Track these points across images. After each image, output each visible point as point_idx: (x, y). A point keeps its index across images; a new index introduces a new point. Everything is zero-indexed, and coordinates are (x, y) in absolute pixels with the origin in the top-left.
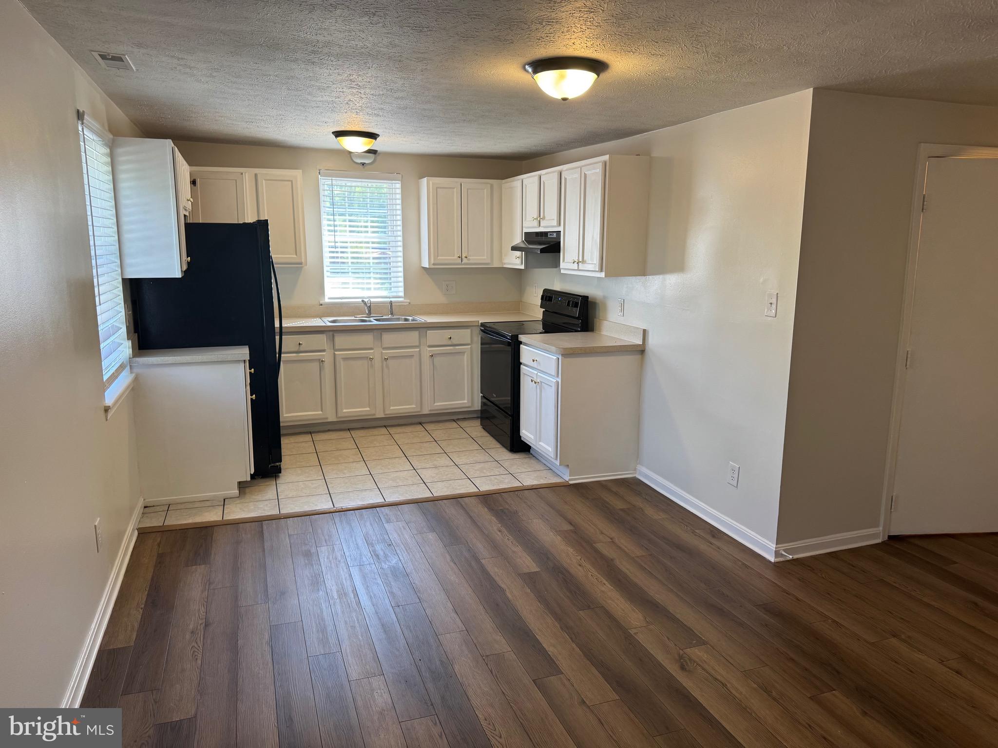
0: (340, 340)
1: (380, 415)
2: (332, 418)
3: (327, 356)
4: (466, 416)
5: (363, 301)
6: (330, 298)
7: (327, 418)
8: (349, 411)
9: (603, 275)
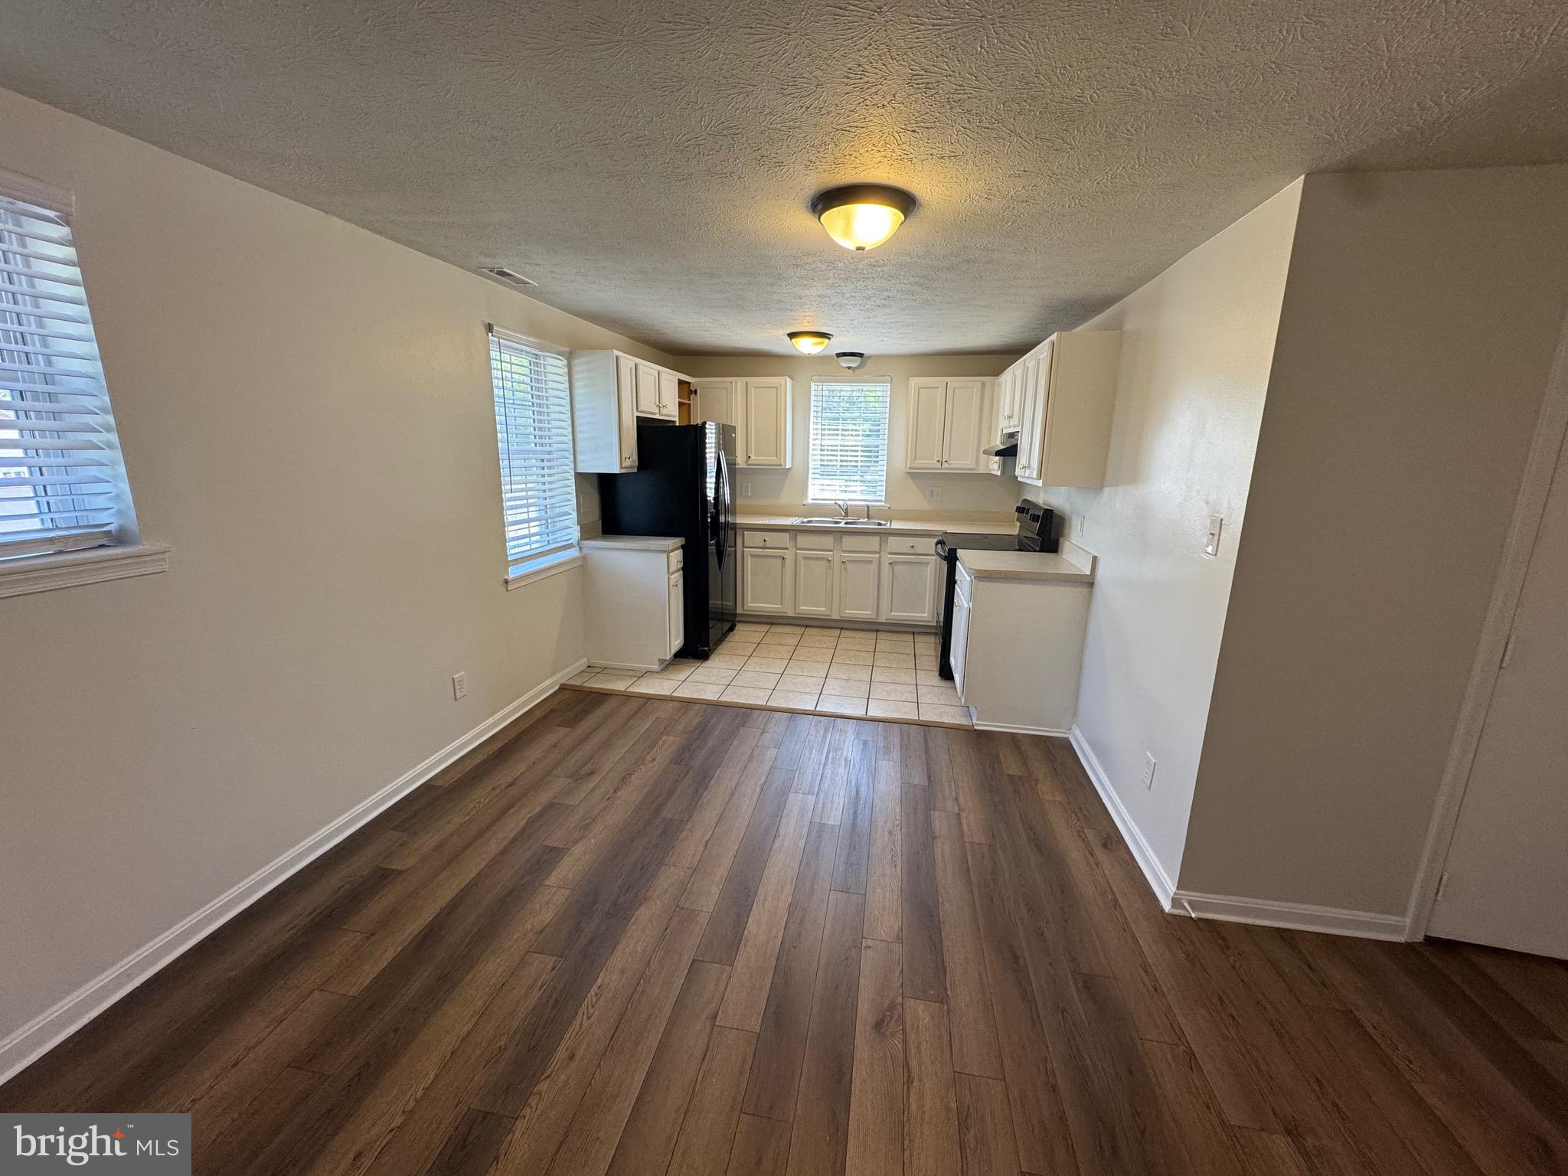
0: (802, 540)
1: (835, 616)
2: (791, 613)
3: (789, 555)
4: (928, 631)
5: (836, 503)
6: (812, 499)
7: (786, 613)
8: (806, 609)
9: (1040, 483)
